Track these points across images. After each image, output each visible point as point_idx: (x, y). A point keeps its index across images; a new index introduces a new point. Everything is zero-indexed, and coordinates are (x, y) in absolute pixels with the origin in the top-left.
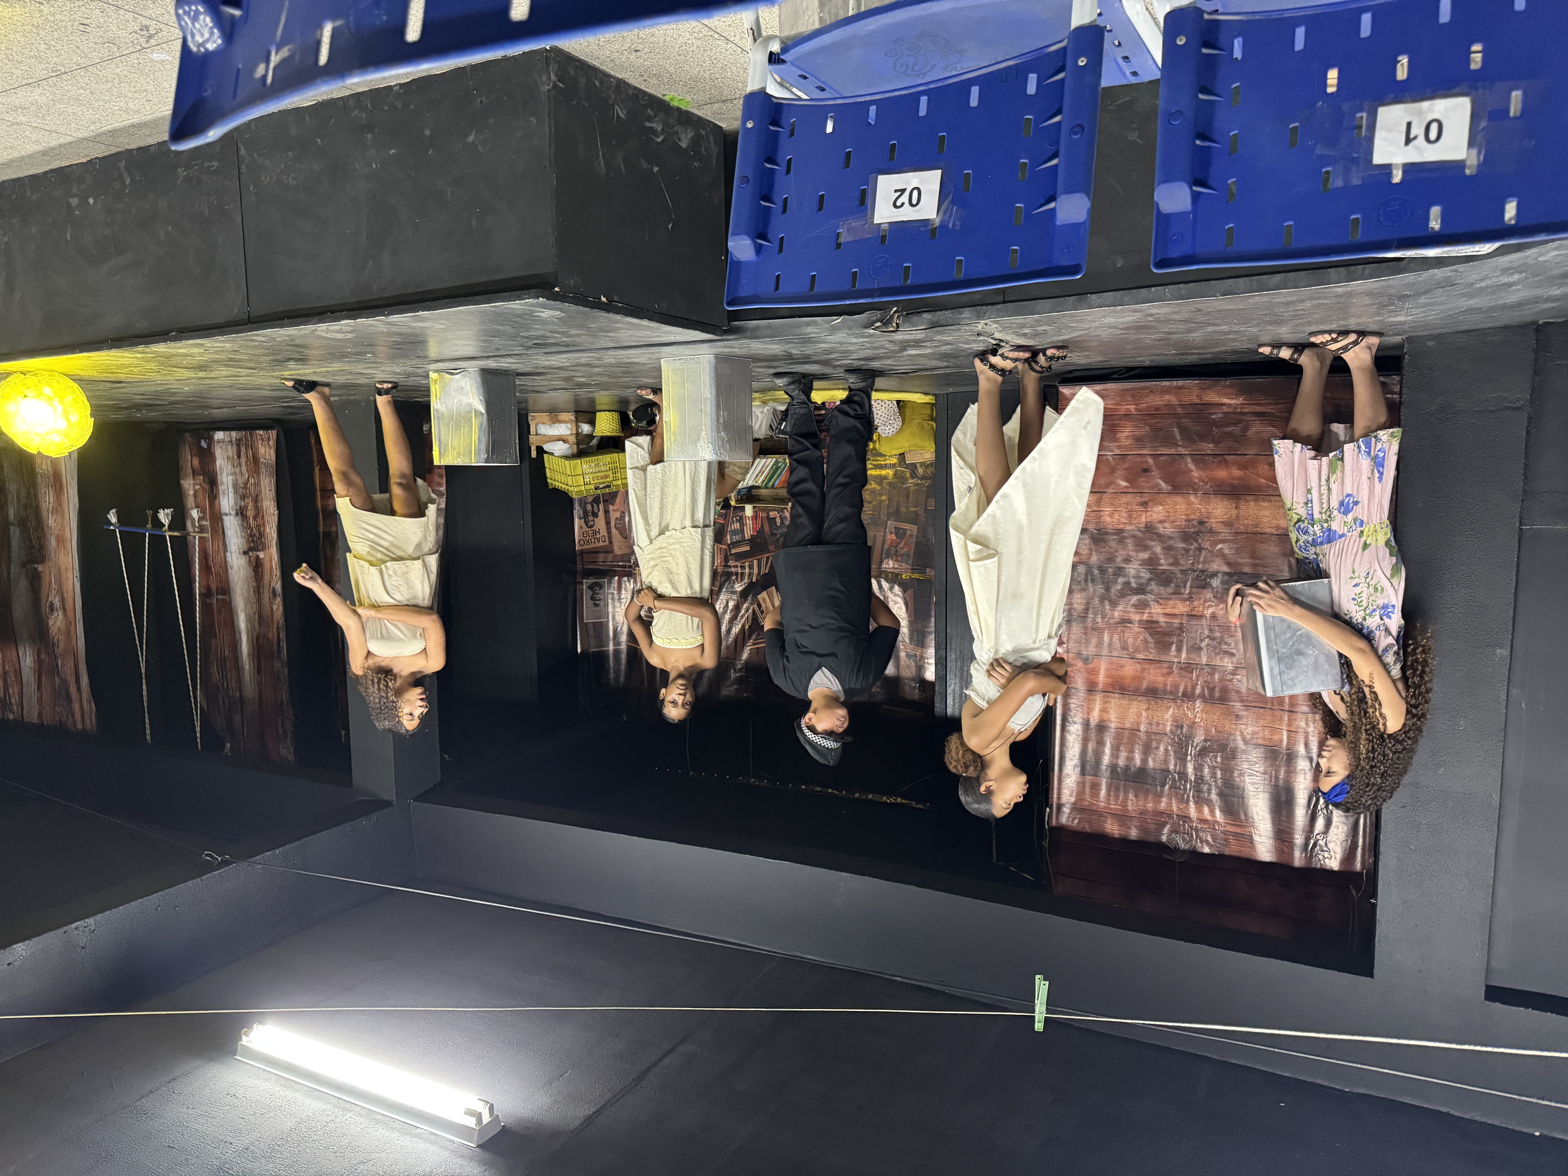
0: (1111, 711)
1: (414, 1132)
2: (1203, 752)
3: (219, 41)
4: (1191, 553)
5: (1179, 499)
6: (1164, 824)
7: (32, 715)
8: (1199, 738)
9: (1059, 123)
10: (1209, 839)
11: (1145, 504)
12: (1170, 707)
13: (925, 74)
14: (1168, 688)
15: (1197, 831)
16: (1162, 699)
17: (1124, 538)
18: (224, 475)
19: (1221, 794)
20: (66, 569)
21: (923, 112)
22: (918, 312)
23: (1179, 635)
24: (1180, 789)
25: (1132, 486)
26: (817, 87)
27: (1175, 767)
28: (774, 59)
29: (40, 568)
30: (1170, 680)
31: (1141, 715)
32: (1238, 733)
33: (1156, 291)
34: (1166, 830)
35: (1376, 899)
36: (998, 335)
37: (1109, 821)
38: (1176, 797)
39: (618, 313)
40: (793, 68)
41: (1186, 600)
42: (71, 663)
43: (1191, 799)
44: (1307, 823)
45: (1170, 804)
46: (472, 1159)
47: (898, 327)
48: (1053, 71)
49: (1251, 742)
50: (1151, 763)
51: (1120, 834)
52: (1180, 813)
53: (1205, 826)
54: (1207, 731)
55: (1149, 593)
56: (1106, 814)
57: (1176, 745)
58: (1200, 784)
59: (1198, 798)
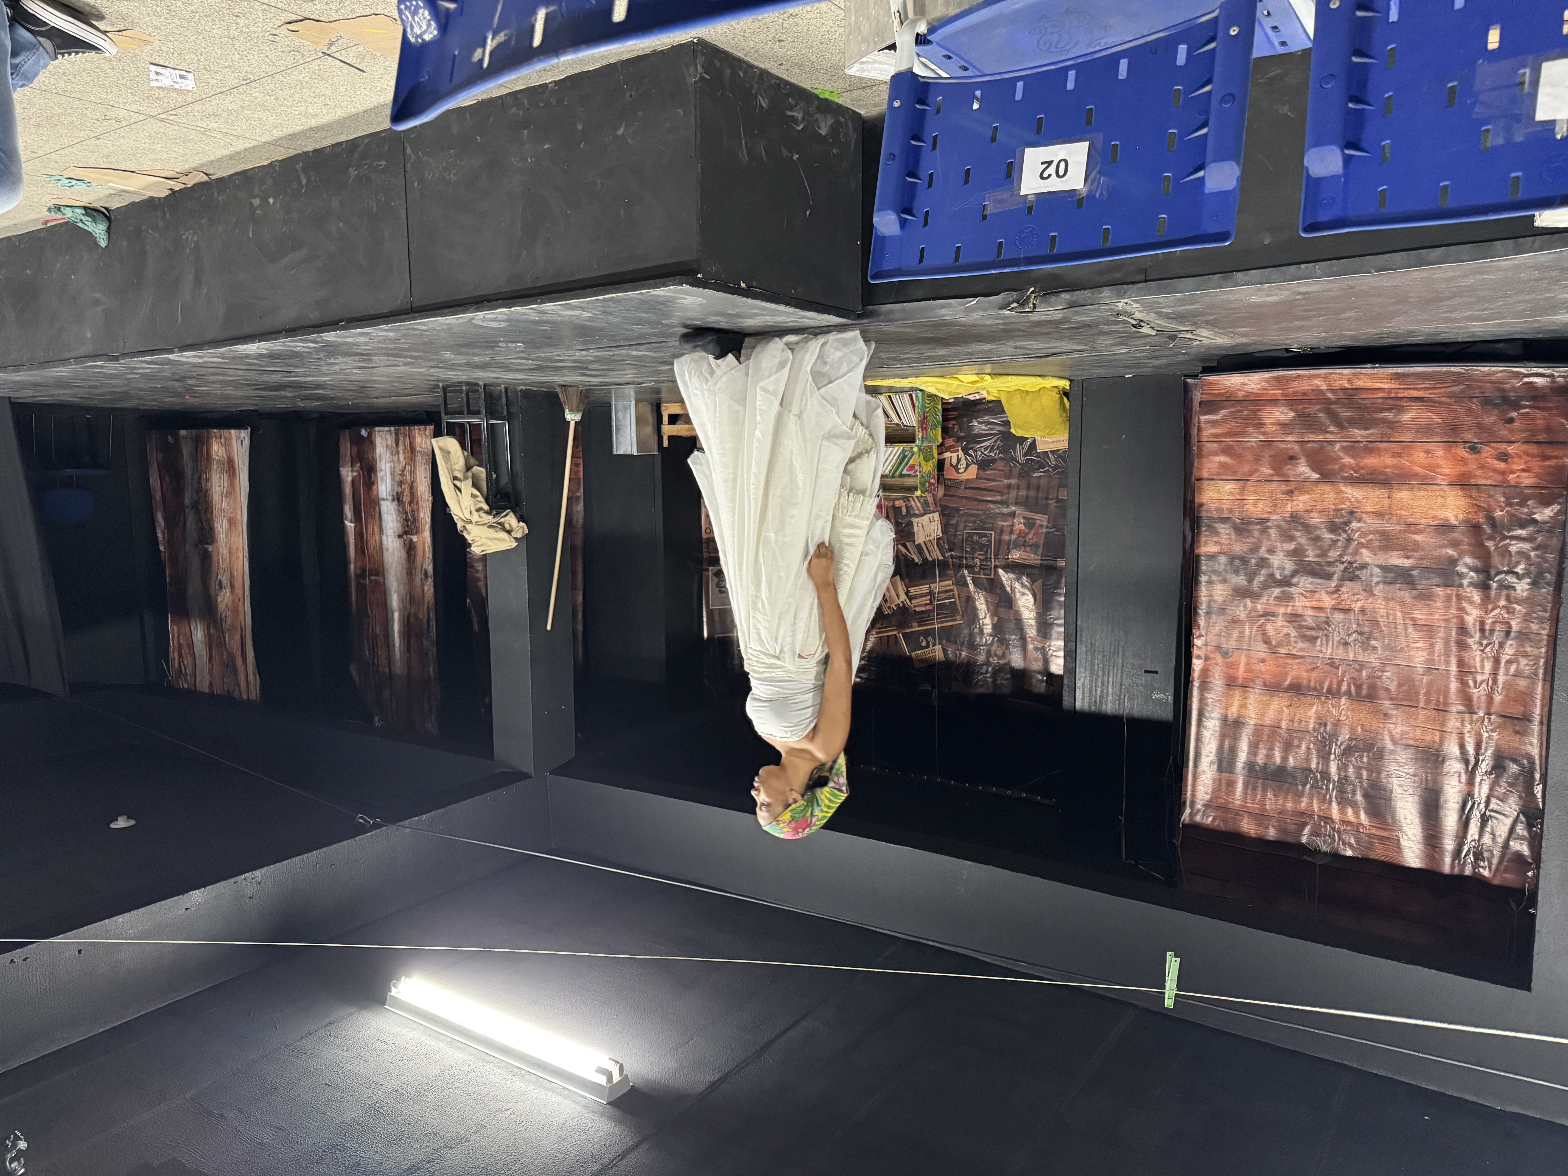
0: (1251, 708)
1: (548, 1086)
2: (1348, 751)
3: (436, 32)
4: (1340, 544)
5: (1326, 488)
6: (1305, 824)
7: (203, 685)
8: (1344, 736)
9: (1209, 92)
10: (1353, 841)
11: (1290, 492)
12: (1314, 704)
13: (1068, 51)
14: (1312, 684)
15: (1339, 832)
16: (1305, 695)
17: (1269, 527)
18: (383, 462)
19: (1366, 796)
20: (237, 549)
21: (1070, 86)
22: (1056, 292)
23: (1325, 629)
24: (1322, 789)
25: (1277, 474)
26: (960, 67)
27: (1318, 767)
28: (921, 40)
29: (210, 548)
30: (1314, 675)
31: (1283, 711)
32: (1386, 732)
33: (1306, 268)
34: (1307, 830)
35: (1536, 909)
36: (1138, 315)
37: (1245, 821)
38: (1318, 798)
39: (756, 299)
40: (939, 48)
41: (1333, 593)
42: (238, 637)
43: (1334, 799)
44: (1461, 829)
45: (1310, 804)
46: (602, 1115)
47: (1035, 307)
48: (1204, 41)
49: (1400, 742)
50: (1291, 761)
51: (1256, 834)
52: (1322, 814)
53: (1348, 828)
54: (1353, 729)
55: (1294, 585)
56: (1242, 813)
57: (1318, 743)
58: (1344, 784)
59: (1341, 798)
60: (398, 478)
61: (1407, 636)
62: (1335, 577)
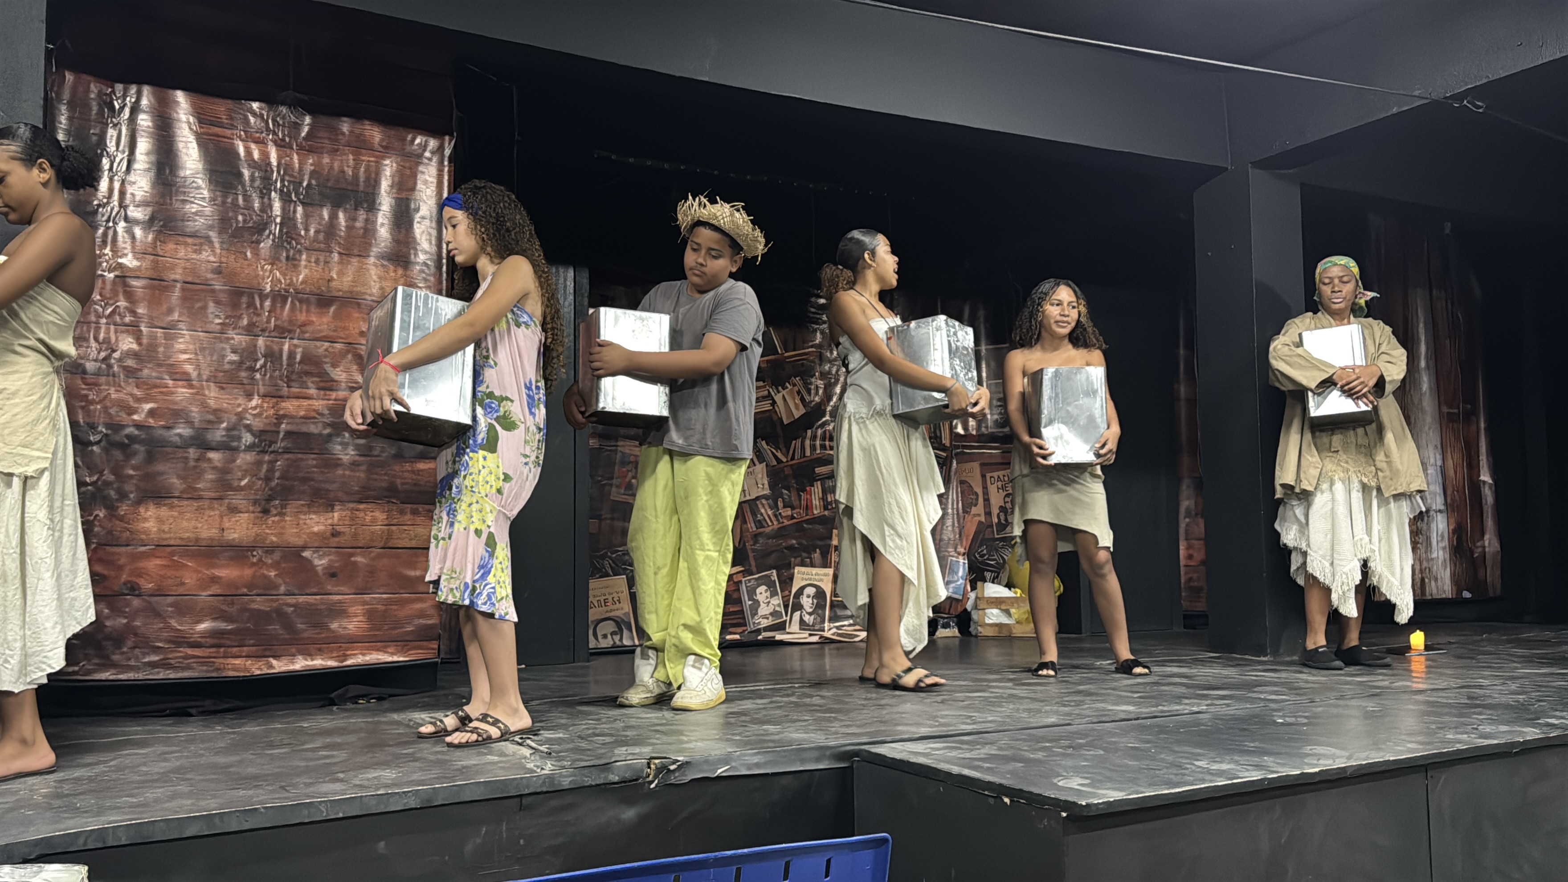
0: (375, 277)
2: (261, 227)
5: (294, 540)
6: (306, 138)
8: (266, 245)
10: (252, 119)
11: (335, 534)
12: (302, 283)
14: (304, 307)
15: (268, 130)
16: (312, 293)
17: (360, 493)
19: (240, 175)
22: (625, 782)
23: (293, 372)
24: (288, 181)
25: (349, 555)
27: (295, 208)
30: (303, 317)
31: (338, 275)
32: (218, 251)
33: (338, 813)
34: (306, 129)
35: (47, 48)
36: (528, 753)
37: (377, 141)
38: (293, 169)
39: (989, 782)
41: (284, 416)
43: (275, 169)
45: (302, 163)
47: (649, 764)
49: (202, 241)
50: (326, 214)
51: (363, 125)
52: (288, 151)
53: (258, 135)
54: (256, 254)
55: (328, 425)
56: (381, 150)
57: (294, 236)
58: (264, 188)
59: (266, 171)
60: (1421, 539)
61: (198, 367)
62: (281, 435)
